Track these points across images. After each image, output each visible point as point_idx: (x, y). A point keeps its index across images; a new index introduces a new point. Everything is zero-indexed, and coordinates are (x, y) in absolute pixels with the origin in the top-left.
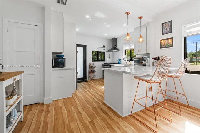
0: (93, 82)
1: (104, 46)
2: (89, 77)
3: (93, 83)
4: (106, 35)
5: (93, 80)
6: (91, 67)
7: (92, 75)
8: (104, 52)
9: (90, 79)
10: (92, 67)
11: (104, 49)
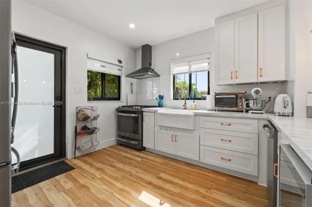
0: (91, 165)
1: (120, 62)
2: (76, 148)
3: (93, 178)
4: (132, 26)
5: (89, 155)
6: (83, 117)
7: (84, 141)
8: (119, 77)
9: (78, 154)
10: (86, 118)
11: (120, 68)
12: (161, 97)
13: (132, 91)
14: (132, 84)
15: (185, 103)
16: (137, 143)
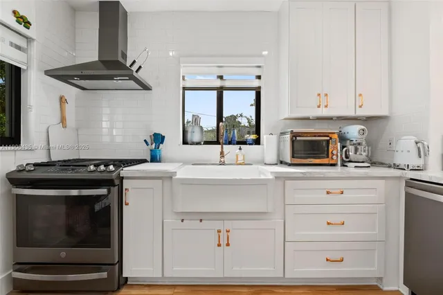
11: (24, 43)
12: (159, 139)
13: (63, 120)
14: (62, 100)
15: (222, 153)
16: (105, 275)
